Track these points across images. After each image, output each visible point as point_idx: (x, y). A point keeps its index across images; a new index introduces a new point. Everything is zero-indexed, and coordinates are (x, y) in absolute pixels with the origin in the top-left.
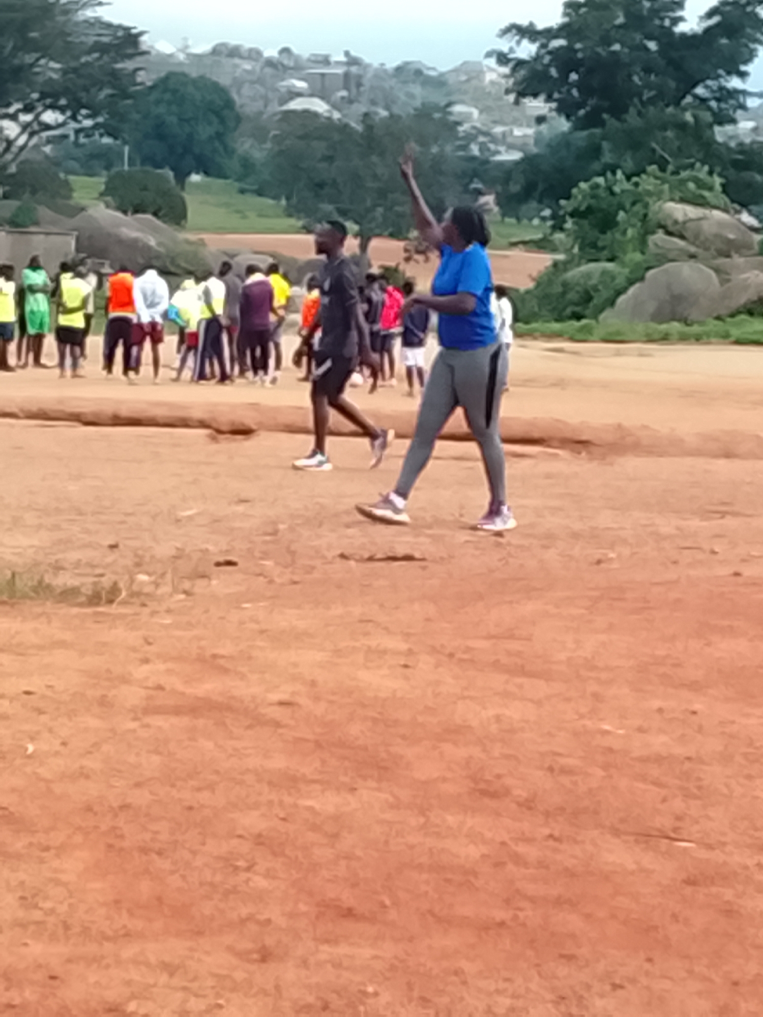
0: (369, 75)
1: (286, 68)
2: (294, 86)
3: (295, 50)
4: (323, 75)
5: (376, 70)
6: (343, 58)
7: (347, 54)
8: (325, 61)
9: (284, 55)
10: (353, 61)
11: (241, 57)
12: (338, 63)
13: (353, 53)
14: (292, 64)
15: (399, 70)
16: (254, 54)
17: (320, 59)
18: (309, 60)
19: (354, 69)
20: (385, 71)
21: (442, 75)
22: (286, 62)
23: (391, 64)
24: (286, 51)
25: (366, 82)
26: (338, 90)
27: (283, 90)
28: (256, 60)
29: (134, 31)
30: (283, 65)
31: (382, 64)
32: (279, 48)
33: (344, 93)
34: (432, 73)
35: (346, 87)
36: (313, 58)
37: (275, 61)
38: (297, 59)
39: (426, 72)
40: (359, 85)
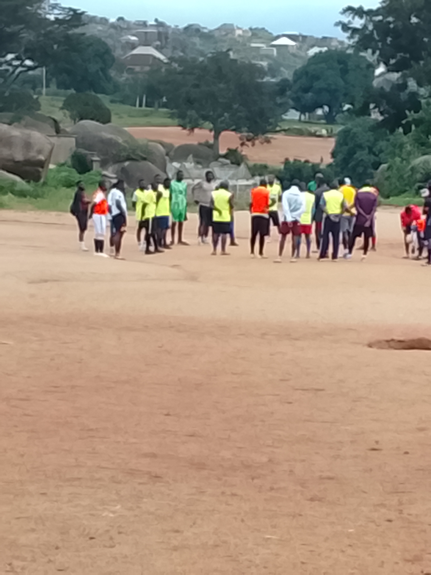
0: (170, 32)
1: (122, 29)
2: (129, 39)
3: (126, 18)
4: (146, 33)
5: (173, 29)
6: (153, 23)
7: (156, 20)
8: (144, 24)
9: (121, 21)
10: (160, 24)
11: (97, 23)
12: (151, 26)
13: (160, 20)
14: (125, 26)
15: (186, 29)
16: (104, 21)
17: (141, 23)
18: (134, 24)
19: (161, 29)
20: (179, 30)
21: (211, 31)
22: (122, 26)
23: (182, 26)
24: (121, 19)
25: (170, 36)
26: (155, 41)
27: (124, 42)
28: (104, 24)
29: (79, 12)
30: (120, 27)
31: (177, 26)
32: (117, 17)
33: (158, 43)
34: (205, 31)
35: (159, 39)
36: (137, 23)
37: (116, 24)
38: (128, 23)
39: (202, 30)
40: (167, 38)
